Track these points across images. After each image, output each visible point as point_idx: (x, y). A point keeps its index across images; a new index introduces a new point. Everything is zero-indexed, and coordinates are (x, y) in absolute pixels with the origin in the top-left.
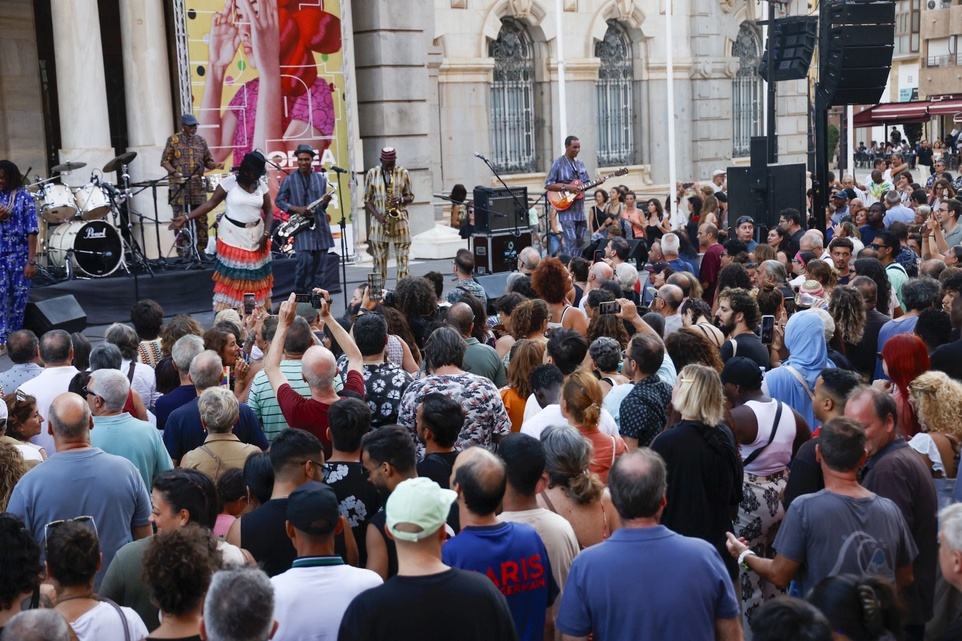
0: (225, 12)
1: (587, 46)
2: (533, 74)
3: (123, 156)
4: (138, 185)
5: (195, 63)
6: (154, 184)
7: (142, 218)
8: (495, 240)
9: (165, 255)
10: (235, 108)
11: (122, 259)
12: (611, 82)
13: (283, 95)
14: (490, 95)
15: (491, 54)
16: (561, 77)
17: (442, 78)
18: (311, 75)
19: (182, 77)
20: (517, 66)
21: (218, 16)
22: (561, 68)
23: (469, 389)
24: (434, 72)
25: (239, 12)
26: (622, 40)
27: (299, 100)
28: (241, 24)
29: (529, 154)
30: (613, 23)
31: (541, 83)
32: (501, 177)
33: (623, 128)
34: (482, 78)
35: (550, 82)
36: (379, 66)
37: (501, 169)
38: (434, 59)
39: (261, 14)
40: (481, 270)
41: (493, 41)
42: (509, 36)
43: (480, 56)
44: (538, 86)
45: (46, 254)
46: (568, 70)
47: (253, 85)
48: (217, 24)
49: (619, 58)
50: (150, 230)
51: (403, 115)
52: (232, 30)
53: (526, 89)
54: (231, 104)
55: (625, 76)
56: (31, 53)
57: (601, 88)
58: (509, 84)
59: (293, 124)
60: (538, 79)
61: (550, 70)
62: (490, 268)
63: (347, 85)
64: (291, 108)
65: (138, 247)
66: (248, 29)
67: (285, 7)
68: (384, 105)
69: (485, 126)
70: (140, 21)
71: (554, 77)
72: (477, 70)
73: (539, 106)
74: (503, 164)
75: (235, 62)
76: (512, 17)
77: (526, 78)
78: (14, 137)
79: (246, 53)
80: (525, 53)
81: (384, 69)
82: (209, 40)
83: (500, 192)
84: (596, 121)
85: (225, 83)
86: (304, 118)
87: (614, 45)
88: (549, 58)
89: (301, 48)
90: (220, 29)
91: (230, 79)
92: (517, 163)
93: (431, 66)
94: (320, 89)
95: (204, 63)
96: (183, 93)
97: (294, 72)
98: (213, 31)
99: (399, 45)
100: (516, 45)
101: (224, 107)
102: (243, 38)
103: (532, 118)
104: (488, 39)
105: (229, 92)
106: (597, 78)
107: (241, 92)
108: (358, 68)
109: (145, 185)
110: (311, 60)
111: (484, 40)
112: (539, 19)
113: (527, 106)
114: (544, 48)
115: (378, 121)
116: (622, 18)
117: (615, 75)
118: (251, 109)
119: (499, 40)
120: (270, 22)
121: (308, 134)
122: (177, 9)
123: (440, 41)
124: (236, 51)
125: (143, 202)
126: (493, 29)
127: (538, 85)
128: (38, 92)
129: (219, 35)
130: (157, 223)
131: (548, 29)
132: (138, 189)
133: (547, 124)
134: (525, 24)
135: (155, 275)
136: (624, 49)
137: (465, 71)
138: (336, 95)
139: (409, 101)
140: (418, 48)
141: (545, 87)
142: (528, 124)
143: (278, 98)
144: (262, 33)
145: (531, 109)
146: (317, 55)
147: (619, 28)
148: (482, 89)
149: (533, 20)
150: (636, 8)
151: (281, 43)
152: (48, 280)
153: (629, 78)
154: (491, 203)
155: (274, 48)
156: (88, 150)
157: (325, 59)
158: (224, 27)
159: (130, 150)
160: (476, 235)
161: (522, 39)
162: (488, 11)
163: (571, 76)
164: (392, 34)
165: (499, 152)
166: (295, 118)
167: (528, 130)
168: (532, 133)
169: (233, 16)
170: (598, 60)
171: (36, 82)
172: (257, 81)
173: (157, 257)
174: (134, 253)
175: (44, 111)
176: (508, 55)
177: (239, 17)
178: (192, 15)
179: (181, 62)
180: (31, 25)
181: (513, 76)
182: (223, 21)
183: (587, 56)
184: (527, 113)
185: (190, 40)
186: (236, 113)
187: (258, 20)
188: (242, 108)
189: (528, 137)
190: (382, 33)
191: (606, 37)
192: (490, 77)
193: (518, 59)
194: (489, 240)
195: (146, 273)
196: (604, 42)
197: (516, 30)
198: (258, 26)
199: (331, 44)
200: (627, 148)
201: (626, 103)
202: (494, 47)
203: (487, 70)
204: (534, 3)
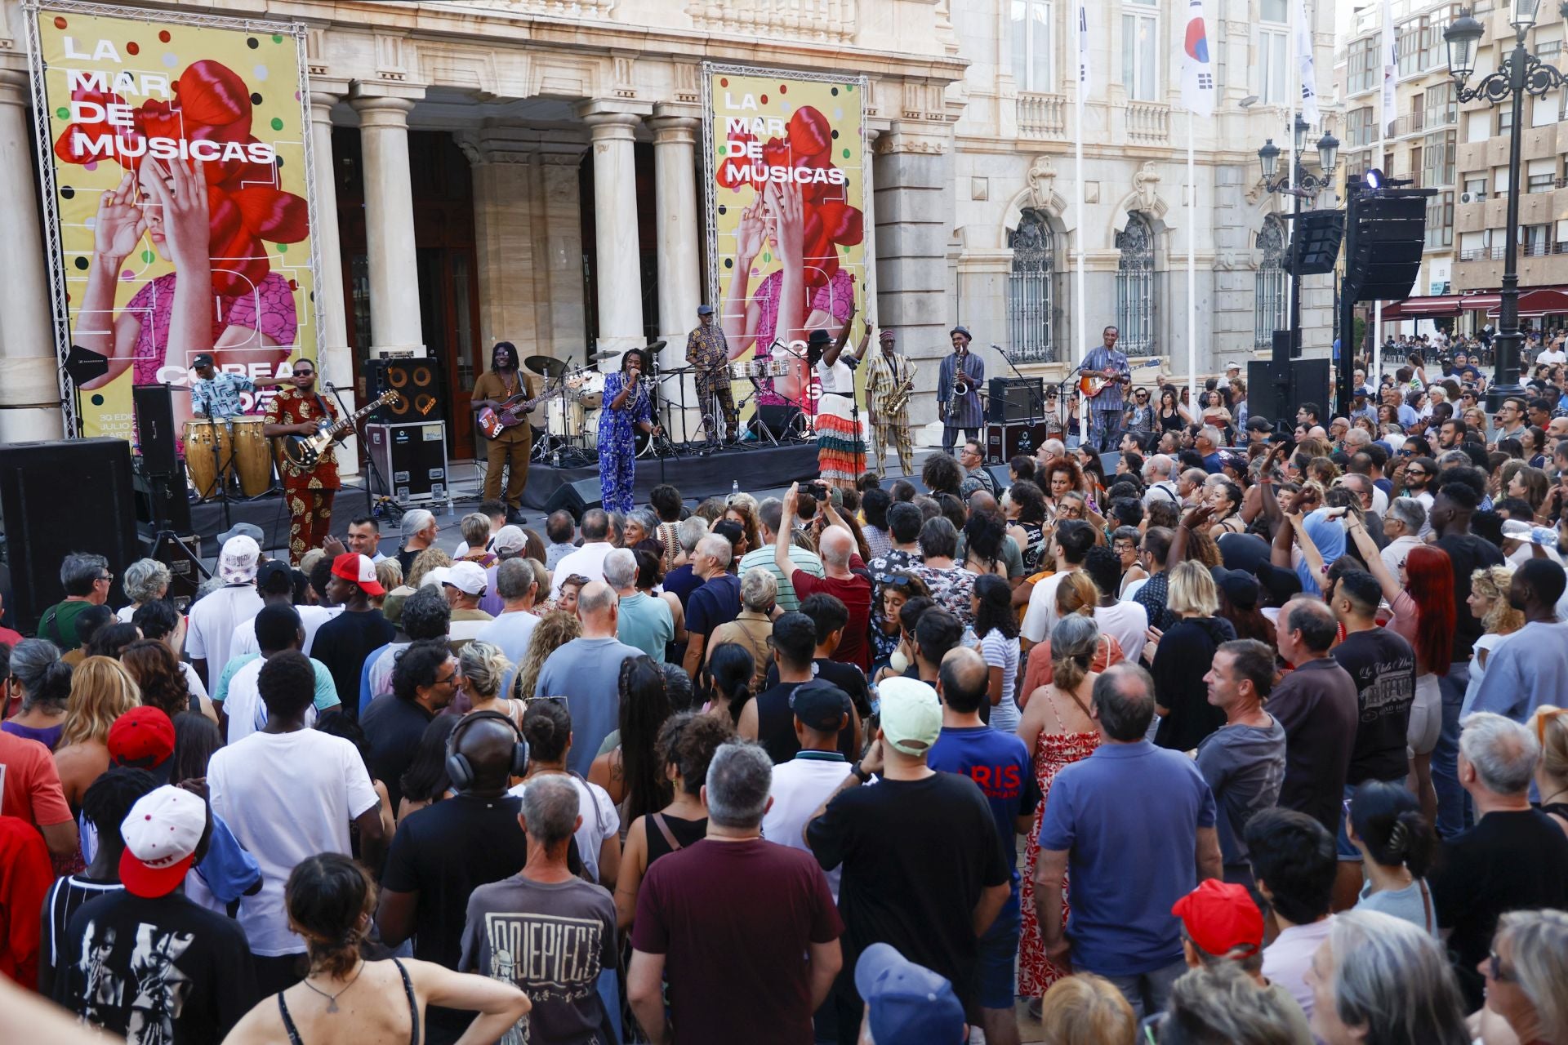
0: (753, 207)
1: (1107, 237)
2: (1053, 265)
3: (654, 345)
4: (667, 372)
5: (723, 257)
6: (681, 371)
7: (669, 404)
8: (1009, 429)
9: (689, 439)
10: (760, 298)
11: (650, 443)
12: (1132, 273)
13: (805, 286)
14: (1009, 285)
15: (1010, 245)
16: (1080, 267)
17: (961, 269)
18: (832, 266)
19: (711, 270)
20: (1036, 257)
21: (747, 211)
22: (1080, 259)
23: (958, 585)
24: (953, 262)
25: (766, 207)
26: (1144, 231)
27: (821, 291)
28: (767, 218)
29: (1046, 344)
30: (1135, 215)
31: (1060, 274)
32: (1016, 366)
33: (1143, 319)
34: (1001, 268)
35: (1070, 272)
36: (899, 258)
37: (1018, 359)
38: (954, 250)
39: (787, 209)
40: (995, 460)
41: (1013, 232)
42: (1029, 227)
43: (999, 247)
44: (1057, 277)
45: (582, 437)
46: (1087, 260)
47: (777, 276)
48: (746, 218)
49: (1140, 250)
50: (676, 415)
51: (921, 305)
52: (759, 224)
53: (1045, 279)
54: (756, 295)
55: (1146, 267)
56: (576, 248)
57: (1121, 280)
58: (1027, 275)
59: (814, 314)
60: (1057, 270)
61: (1069, 261)
62: (1004, 459)
63: (867, 276)
64: (812, 298)
65: (664, 431)
66: (775, 222)
67: (810, 201)
68: (904, 295)
69: (1003, 315)
70: (675, 218)
71: (1073, 268)
72: (997, 261)
73: (1057, 296)
74: (1020, 353)
75: (761, 255)
76: (1032, 208)
77: (1045, 269)
78: (558, 326)
79: (771, 246)
80: (1044, 244)
81: (903, 260)
82: (737, 234)
83: (1015, 382)
84: (1115, 312)
85: (750, 275)
86: (824, 308)
87: (1135, 236)
88: (1069, 248)
89: (824, 240)
90: (748, 224)
91: (756, 270)
92: (1034, 353)
93: (950, 257)
94: (842, 280)
95: (731, 256)
96: (711, 285)
97: (817, 263)
98: (742, 225)
99: (919, 237)
100: (1036, 236)
101: (749, 298)
102: (769, 231)
103: (1050, 308)
104: (1007, 229)
105: (754, 284)
106: (1117, 268)
107: (765, 283)
108: (879, 259)
109: (673, 372)
110: (834, 252)
111: (1004, 231)
112: (1060, 210)
113: (1045, 296)
114: (1064, 238)
115: (896, 311)
116: (1144, 210)
117: (1135, 266)
118: (775, 300)
119: (1019, 231)
120: (796, 216)
121: (829, 323)
122: (709, 205)
123: (960, 232)
124: (762, 244)
125: (671, 389)
126: (1013, 221)
127: (1057, 275)
128: (580, 285)
129: (746, 229)
130: (683, 408)
131: (1068, 221)
132: (668, 375)
133: (1066, 314)
134: (1045, 215)
135: (681, 459)
136: (1145, 240)
137: (984, 261)
138: (857, 286)
139: (928, 291)
140: (938, 240)
141: (1065, 278)
142: (1046, 314)
143: (801, 289)
144: (787, 226)
145: (1049, 300)
146: (839, 248)
147: (1141, 219)
148: (1001, 279)
149: (1053, 211)
150: (1158, 200)
151: (805, 236)
152: (583, 462)
153: (1149, 269)
154: (1006, 393)
155: (798, 241)
156: (622, 339)
157: (847, 251)
158: (751, 221)
159: (661, 339)
160: (990, 424)
161: (1042, 230)
162: (1009, 203)
163: (1091, 267)
164: (913, 226)
165: (1016, 341)
166: (816, 308)
167: (1046, 320)
168: (1050, 323)
169: (761, 211)
170: (1119, 251)
171: (579, 275)
172: (781, 272)
173: (682, 441)
174: (661, 436)
175: (585, 303)
176: (1028, 246)
177: (767, 211)
178: (723, 211)
179: (711, 255)
180: (577, 223)
181: (1032, 267)
182: (751, 215)
183: (1107, 247)
184: (1046, 303)
185: (719, 234)
186: (760, 303)
187: (784, 214)
188: (766, 298)
189: (1046, 327)
190: (903, 225)
191: (1127, 228)
192: (1010, 268)
193: (1037, 250)
194: (1004, 430)
195: (671, 456)
196: (1125, 233)
197: (1037, 221)
198: (784, 219)
199: (853, 236)
200: (1146, 338)
201: (1146, 294)
202: (1014, 238)
203: (1006, 261)
204: (1056, 195)
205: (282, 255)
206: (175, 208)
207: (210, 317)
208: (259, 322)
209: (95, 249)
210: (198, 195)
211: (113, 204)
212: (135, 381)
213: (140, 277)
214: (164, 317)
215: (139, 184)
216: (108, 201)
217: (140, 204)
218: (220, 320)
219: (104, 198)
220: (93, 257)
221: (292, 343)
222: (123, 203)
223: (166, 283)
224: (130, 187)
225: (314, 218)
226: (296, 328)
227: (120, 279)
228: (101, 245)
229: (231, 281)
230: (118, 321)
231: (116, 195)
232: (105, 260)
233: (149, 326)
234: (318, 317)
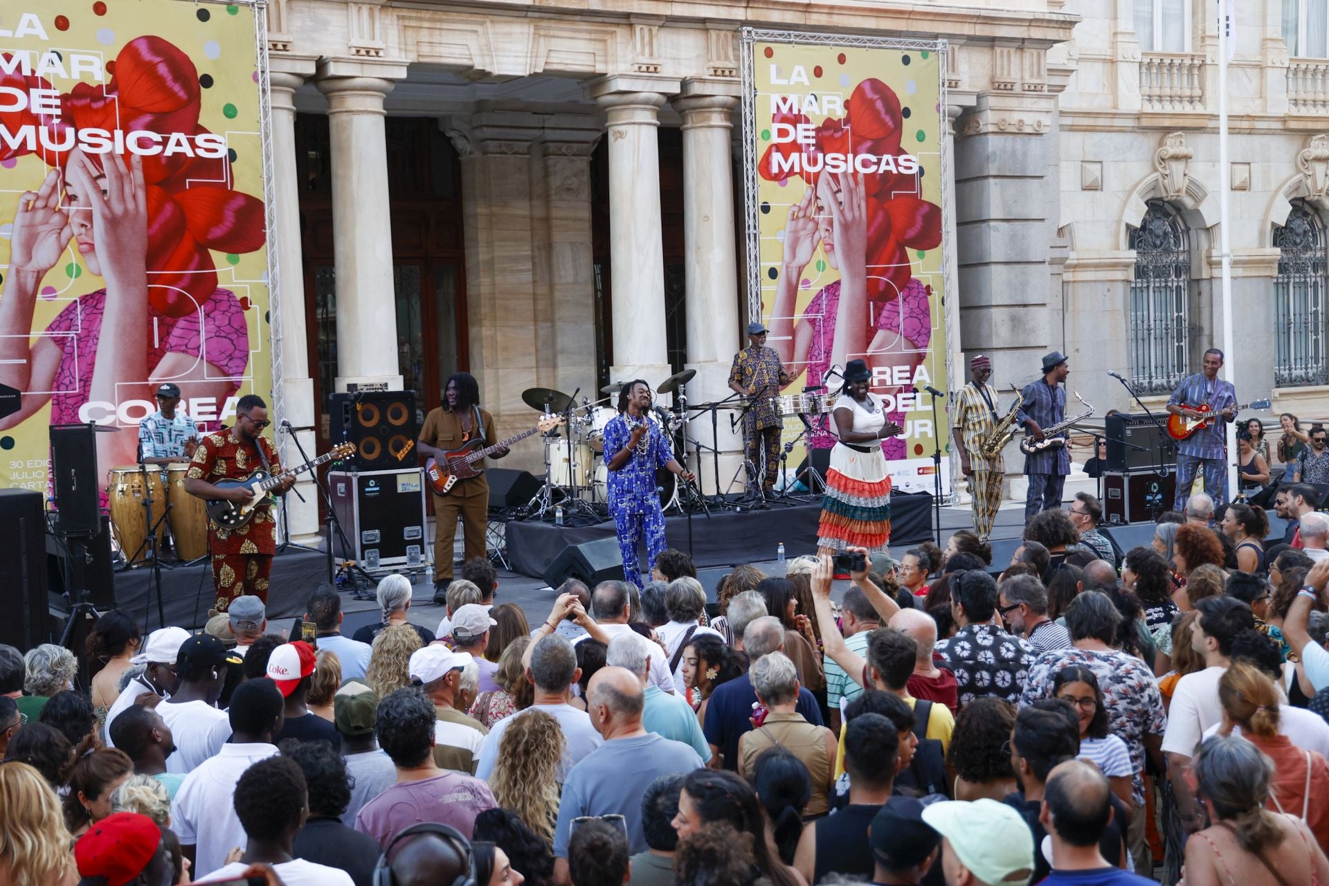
0: (804, 204)
1: (1262, 233)
2: (1188, 269)
3: (680, 375)
4: (696, 408)
5: (766, 265)
6: (714, 407)
7: (699, 447)
8: (1133, 480)
9: (723, 491)
10: (812, 316)
11: (675, 495)
12: (1296, 278)
13: (868, 300)
14: (1130, 296)
15: (1132, 246)
16: (1226, 272)
17: (1068, 276)
18: (903, 276)
19: (751, 282)
20: (1166, 260)
21: (796, 209)
22: (1226, 262)
23: (1121, 672)
24: (1056, 269)
25: (820, 203)
26: (1312, 224)
27: (888, 306)
28: (822, 217)
29: (1181, 370)
30: (1300, 204)
31: (1198, 281)
32: (1141, 399)
33: (1312, 337)
34: (1119, 275)
35: (1212, 278)
36: (987, 264)
37: (1143, 389)
38: (1058, 253)
39: (846, 206)
40: (1115, 518)
41: (1136, 230)
42: (1157, 223)
43: (1117, 248)
44: (1195, 285)
45: (590, 488)
46: (1235, 264)
47: (833, 289)
48: (794, 218)
49: (1307, 248)
50: (708, 460)
51: (1016, 323)
52: (811, 225)
53: (1178, 288)
54: (807, 312)
55: (1315, 271)
56: (586, 258)
57: (1281, 287)
58: (1155, 283)
59: (880, 335)
60: (1194, 276)
61: (1211, 264)
62: (1127, 517)
63: (947, 287)
64: (878, 315)
65: (693, 483)
66: (831, 223)
67: (875, 196)
68: (993, 310)
69: (1123, 335)
70: (707, 218)
71: (1216, 273)
72: (1114, 266)
73: (1195, 310)
74: (1146, 383)
75: (814, 261)
76: (1161, 199)
77: (1178, 275)
78: (563, 352)
79: (826, 252)
80: (1177, 244)
81: (993, 267)
82: (784, 237)
83: (1140, 419)
84: (1273, 329)
85: (800, 287)
86: (893, 328)
87: (1300, 231)
88: (1210, 248)
89: (891, 244)
90: (797, 225)
91: (806, 282)
92: (1164, 381)
93: (1053, 262)
94: (914, 293)
95: (776, 265)
96: (752, 300)
97: (883, 272)
98: (789, 226)
99: (1013, 238)
100: (1166, 234)
101: (799, 316)
102: (823, 234)
103: (1186, 324)
104: (1128, 226)
105: (804, 298)
106: (1275, 273)
107: (819, 297)
108: (962, 266)
109: (703, 408)
110: (904, 258)
111: (1123, 228)
112: (1198, 201)
113: (1179, 310)
114: (1203, 237)
115: (984, 331)
116: (1313, 197)
117: (1301, 269)
118: (830, 318)
119: (1144, 227)
120: (857, 214)
121: (898, 347)
122: (749, 203)
123: (1066, 231)
124: (814, 249)
125: (701, 428)
126: (1136, 214)
127: (1194, 283)
128: (590, 301)
129: (795, 232)
130: (716, 452)
131: (1208, 214)
132: (697, 412)
133: (1206, 332)
134: (1178, 207)
135: (712, 515)
136: (1314, 236)
137: (1097, 266)
138: (934, 300)
139: (1025, 306)
140: (1038, 242)
141: (1205, 286)
142: (1179, 332)
143: (863, 304)
144: (846, 227)
145: (1184, 314)
146: (911, 253)
147: (1308, 209)
148: (1120, 289)
149: (1189, 202)
151: (868, 239)
152: (592, 519)
153: (1320, 273)
154: (1128, 432)
155: (860, 244)
156: (642, 367)
157: (922, 257)
158: (801, 222)
159: (689, 367)
160: (1108, 473)
161: (1174, 226)
162: (1130, 193)
163: (1240, 272)
164: (1006, 224)
165: (1140, 366)
166: (882, 327)
167: (1180, 340)
168: (1185, 344)
169: (813, 208)
170: (1278, 250)
171: (590, 289)
172: (838, 283)
173: (715, 493)
174: (688, 487)
175: (597, 323)
176: (1155, 246)
177: (820, 209)
178: (766, 209)
179: (750, 263)
180: (587, 226)
181: (1161, 272)
182: (801, 214)
183: (1262, 245)
184: (1179, 318)
185: (762, 238)
186: (812, 322)
187: (842, 212)
188: (819, 316)
189: (1180, 349)
190: (992, 224)
191: (1288, 221)
192: (1131, 274)
193: (1168, 251)
194: (1126, 480)
195: (701, 511)
196: (1286, 227)
197: (1167, 215)
198: (842, 218)
199: (929, 238)
200: (1317, 362)
201: (1316, 305)
202: (1136, 237)
203: (1127, 266)
204: (1191, 181)
205: (232, 268)
206: (107, 211)
207: (145, 342)
208: (203, 348)
209: (10, 261)
210: (134, 197)
211: (34, 208)
212: (53, 419)
213: (64, 295)
214: (90, 343)
215: (65, 184)
216: (27, 204)
217: (65, 208)
218: (157, 346)
219: (23, 201)
220: (8, 270)
221: (242, 373)
222: (46, 206)
223: (94, 301)
224: (54, 188)
225: (271, 222)
226: (247, 356)
227: (39, 297)
228: (18, 256)
229: (171, 299)
230: (35, 347)
231: (38, 197)
232: (22, 275)
233: (72, 354)
234: (275, 342)
